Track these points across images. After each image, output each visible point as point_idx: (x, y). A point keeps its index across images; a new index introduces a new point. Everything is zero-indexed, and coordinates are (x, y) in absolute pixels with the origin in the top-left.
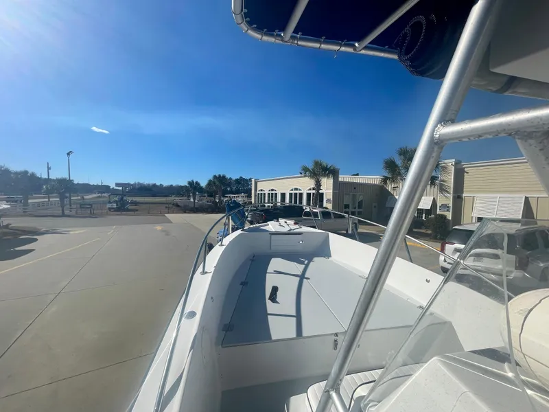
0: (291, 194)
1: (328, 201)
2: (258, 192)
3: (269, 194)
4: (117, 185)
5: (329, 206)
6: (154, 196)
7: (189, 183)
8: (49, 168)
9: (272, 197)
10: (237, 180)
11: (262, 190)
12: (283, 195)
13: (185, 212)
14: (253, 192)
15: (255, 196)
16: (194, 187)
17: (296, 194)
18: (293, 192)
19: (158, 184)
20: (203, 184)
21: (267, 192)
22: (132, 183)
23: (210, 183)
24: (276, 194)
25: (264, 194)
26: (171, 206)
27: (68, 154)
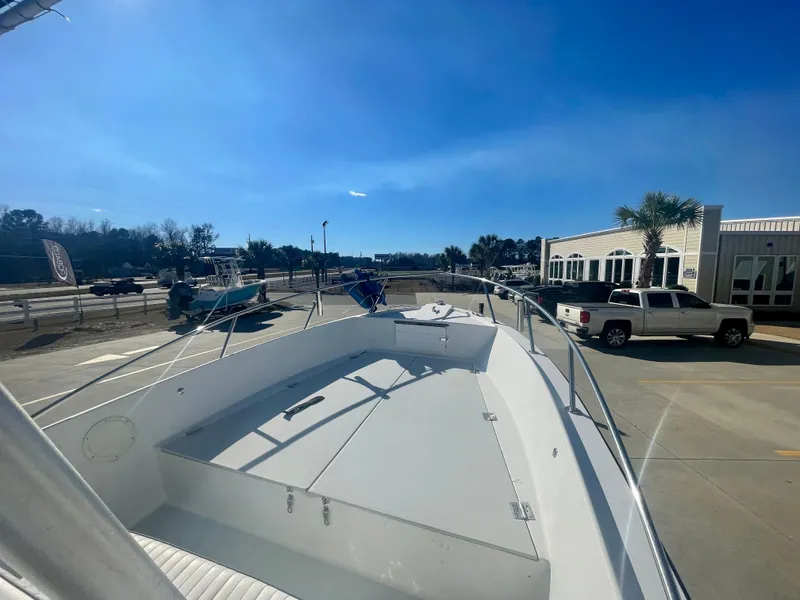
0: (609, 263)
1: (689, 273)
2: (551, 260)
3: (569, 263)
4: (377, 256)
5: (692, 285)
6: (415, 269)
7: (447, 250)
8: (313, 242)
9: (575, 267)
10: (530, 242)
11: (557, 257)
12: (595, 265)
13: (441, 291)
14: (543, 260)
15: (546, 266)
16: (453, 256)
17: (619, 262)
18: (614, 258)
19: (422, 254)
20: (466, 250)
21: (565, 260)
22: (394, 253)
23: (475, 249)
24: (582, 263)
25: (562, 263)
26: (427, 282)
27: (324, 225)
